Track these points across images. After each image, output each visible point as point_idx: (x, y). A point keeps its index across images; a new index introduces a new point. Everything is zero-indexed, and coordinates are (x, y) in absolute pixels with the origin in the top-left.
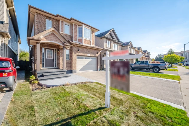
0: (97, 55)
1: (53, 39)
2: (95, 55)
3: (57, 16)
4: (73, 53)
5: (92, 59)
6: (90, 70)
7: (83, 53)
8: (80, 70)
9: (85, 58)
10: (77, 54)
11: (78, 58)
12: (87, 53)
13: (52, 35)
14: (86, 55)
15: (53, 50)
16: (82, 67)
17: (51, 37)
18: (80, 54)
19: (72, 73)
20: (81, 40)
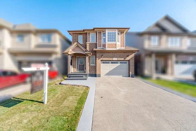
0: (128, 59)
1: (78, 50)
2: (124, 59)
3: (84, 31)
4: (97, 59)
5: (120, 63)
6: (118, 75)
7: (108, 58)
8: (105, 74)
9: (112, 63)
10: (101, 59)
11: (103, 63)
12: (112, 57)
13: (77, 47)
14: (111, 59)
15: (84, 57)
16: (108, 71)
17: (76, 49)
18: (104, 59)
19: (96, 77)
20: (104, 46)
